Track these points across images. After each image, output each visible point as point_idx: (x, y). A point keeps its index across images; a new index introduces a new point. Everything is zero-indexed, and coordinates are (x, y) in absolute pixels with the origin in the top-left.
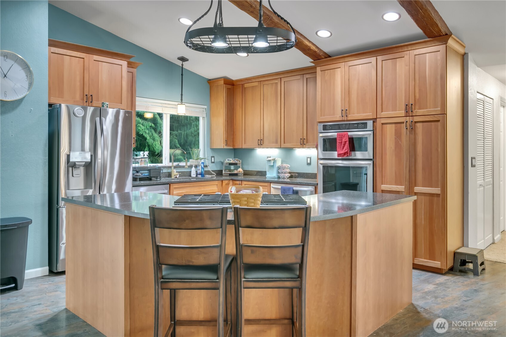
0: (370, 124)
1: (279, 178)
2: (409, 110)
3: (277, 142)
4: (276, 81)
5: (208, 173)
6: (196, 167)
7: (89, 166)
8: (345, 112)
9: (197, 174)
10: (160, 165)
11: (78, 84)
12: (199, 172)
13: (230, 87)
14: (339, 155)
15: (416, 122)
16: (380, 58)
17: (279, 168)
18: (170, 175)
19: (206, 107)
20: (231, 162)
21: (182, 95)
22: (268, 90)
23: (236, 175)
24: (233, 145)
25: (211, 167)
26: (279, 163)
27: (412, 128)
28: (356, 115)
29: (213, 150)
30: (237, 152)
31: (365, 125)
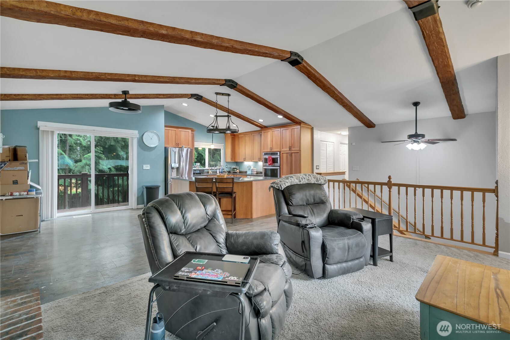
0: (278, 153)
1: (252, 174)
2: (290, 148)
3: (250, 159)
4: (250, 135)
5: (225, 172)
6: (219, 169)
7: (178, 169)
8: (271, 148)
9: (220, 172)
10: (204, 168)
11: (174, 140)
12: (220, 171)
13: (233, 136)
14: (269, 165)
15: (292, 153)
16: (282, 129)
17: (252, 170)
18: (208, 173)
19: (223, 145)
20: (234, 167)
21: (213, 141)
22: (247, 138)
23: (236, 173)
24: (235, 161)
25: (226, 170)
26: (252, 168)
27: (291, 155)
28: (275, 150)
29: (227, 162)
30: (237, 163)
31: (277, 154)
